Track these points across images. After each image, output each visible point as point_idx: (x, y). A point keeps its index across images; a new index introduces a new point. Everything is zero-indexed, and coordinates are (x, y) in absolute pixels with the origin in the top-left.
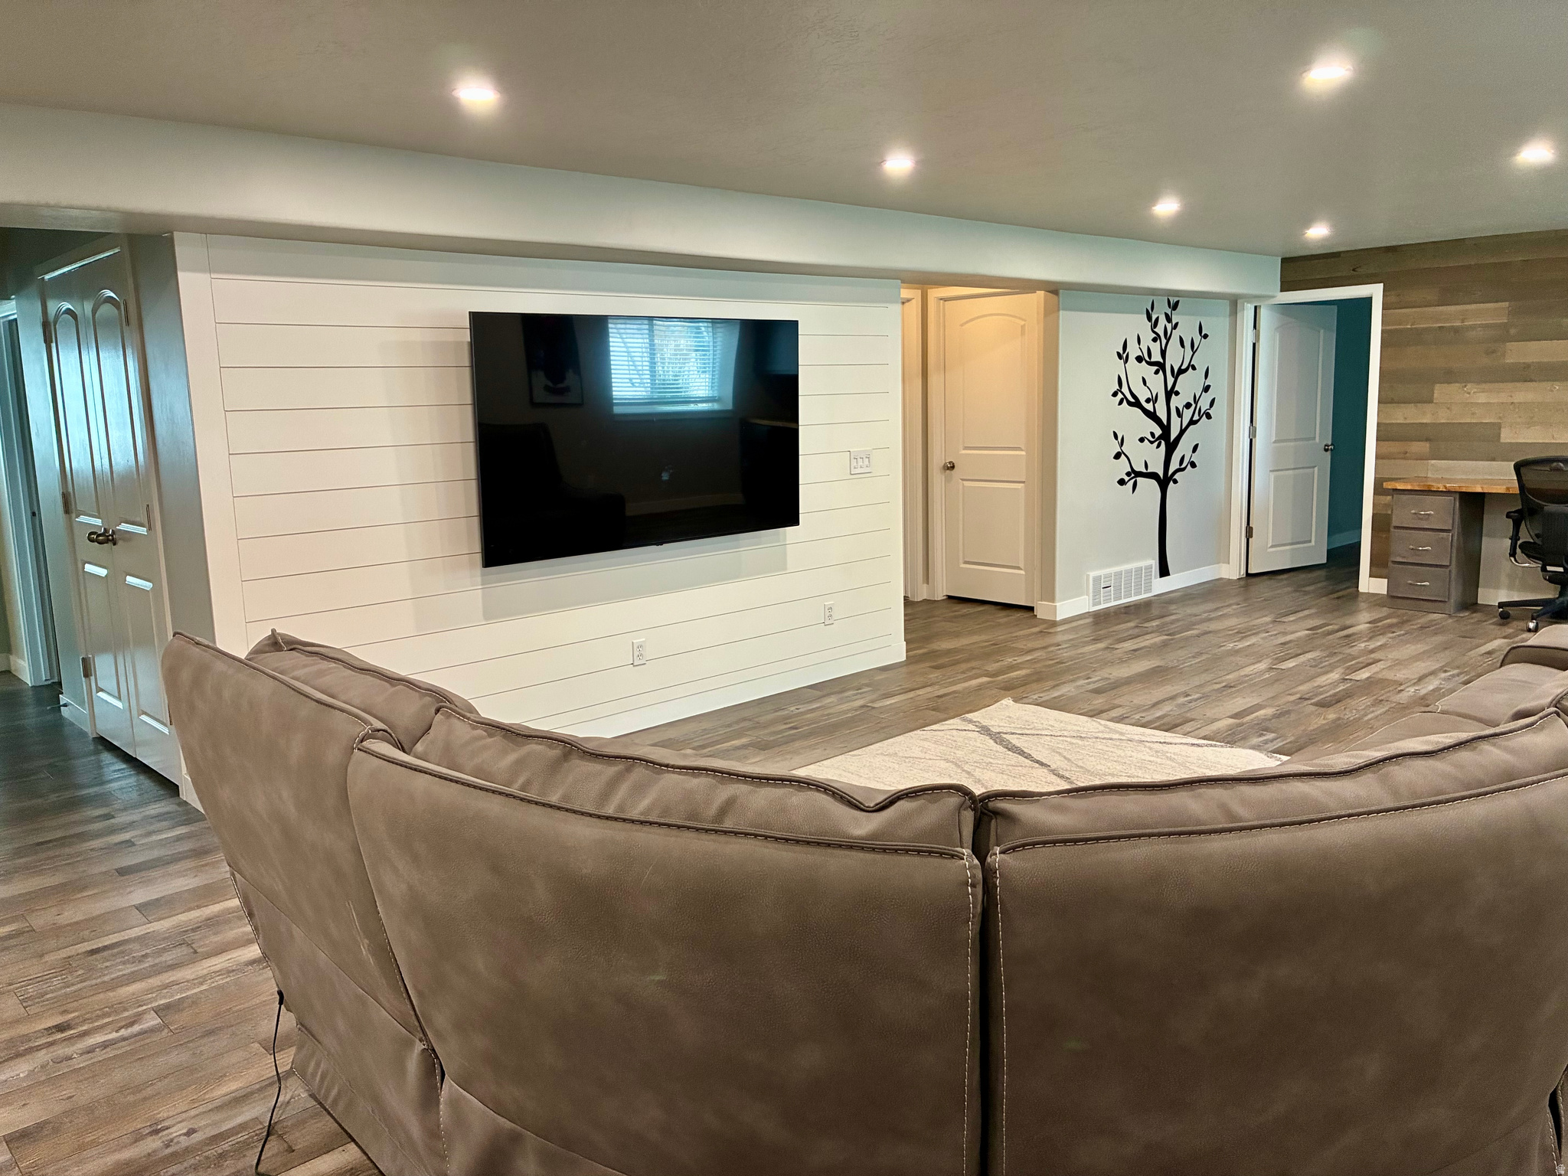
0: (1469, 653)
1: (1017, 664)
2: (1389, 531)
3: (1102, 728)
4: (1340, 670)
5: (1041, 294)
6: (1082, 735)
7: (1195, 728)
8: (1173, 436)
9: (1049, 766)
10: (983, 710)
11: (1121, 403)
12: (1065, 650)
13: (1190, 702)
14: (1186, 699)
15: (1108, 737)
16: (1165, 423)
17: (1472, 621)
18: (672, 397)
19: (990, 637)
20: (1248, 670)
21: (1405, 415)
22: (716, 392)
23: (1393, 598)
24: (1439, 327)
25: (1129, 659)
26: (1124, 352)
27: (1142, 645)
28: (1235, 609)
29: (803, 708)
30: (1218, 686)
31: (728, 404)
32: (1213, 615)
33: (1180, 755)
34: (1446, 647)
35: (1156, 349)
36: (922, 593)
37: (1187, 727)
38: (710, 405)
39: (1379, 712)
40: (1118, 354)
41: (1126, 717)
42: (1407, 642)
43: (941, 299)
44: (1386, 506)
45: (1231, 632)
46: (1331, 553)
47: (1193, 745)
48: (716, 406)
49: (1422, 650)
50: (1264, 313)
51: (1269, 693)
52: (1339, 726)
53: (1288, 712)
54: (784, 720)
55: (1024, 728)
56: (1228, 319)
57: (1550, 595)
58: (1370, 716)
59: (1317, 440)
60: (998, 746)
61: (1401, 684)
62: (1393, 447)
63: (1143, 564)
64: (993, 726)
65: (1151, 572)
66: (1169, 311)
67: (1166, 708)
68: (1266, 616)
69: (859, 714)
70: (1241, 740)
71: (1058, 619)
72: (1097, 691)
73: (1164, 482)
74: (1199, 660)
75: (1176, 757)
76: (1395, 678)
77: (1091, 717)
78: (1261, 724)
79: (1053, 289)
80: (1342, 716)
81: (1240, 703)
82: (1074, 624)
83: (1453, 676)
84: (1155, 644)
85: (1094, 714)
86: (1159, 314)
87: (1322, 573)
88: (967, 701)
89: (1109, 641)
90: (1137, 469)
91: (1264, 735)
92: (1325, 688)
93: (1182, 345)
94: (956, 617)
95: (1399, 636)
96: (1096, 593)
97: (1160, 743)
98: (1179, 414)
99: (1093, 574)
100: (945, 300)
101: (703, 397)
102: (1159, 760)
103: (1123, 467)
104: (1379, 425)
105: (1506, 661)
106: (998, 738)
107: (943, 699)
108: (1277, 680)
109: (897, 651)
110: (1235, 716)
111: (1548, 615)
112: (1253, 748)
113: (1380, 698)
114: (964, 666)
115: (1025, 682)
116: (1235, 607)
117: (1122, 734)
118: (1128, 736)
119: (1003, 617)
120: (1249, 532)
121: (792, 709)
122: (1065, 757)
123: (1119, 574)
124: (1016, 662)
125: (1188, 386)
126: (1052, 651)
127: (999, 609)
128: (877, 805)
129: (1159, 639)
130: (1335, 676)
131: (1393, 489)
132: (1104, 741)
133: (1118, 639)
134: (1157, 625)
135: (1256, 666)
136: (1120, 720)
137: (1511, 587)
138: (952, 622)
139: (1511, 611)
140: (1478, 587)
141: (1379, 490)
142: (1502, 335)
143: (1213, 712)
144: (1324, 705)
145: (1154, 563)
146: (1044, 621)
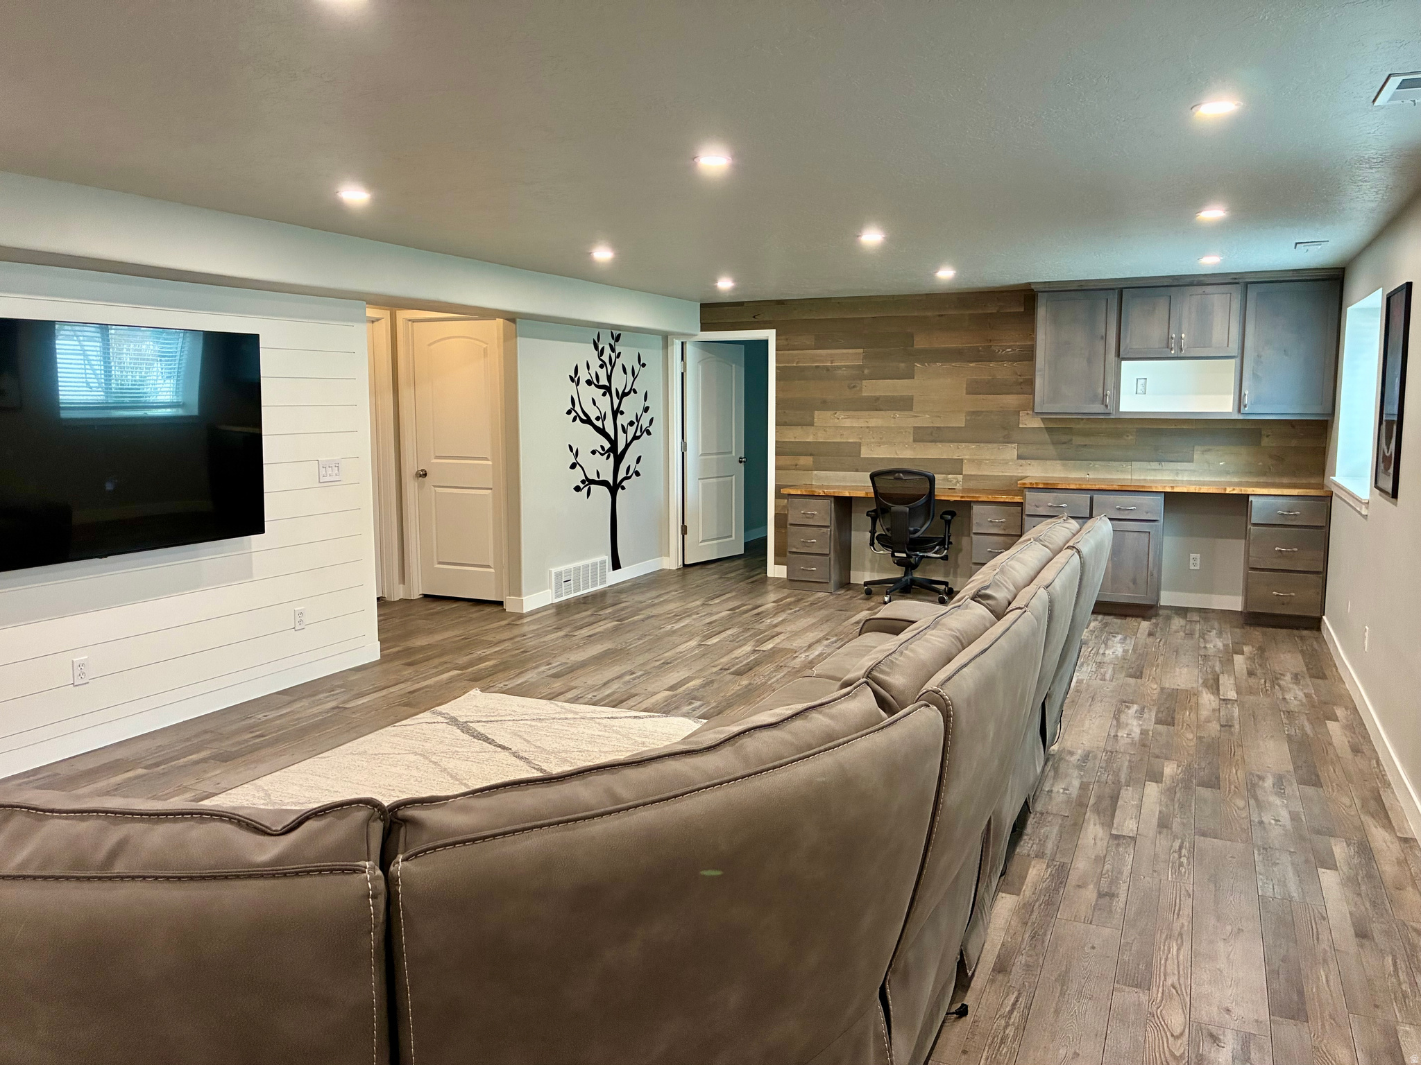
0: (844, 624)
1: (486, 655)
2: (786, 527)
3: (559, 709)
4: (752, 643)
5: (500, 321)
6: (541, 718)
7: (637, 702)
8: (620, 450)
9: (511, 749)
10: (453, 702)
11: (574, 420)
12: (530, 640)
13: (634, 679)
14: (632, 677)
15: (564, 717)
16: (613, 438)
17: (847, 597)
18: (133, 402)
19: (461, 632)
20: (682, 648)
21: (797, 435)
22: (180, 397)
23: (791, 581)
24: (816, 366)
25: (585, 644)
26: (576, 376)
27: (597, 630)
28: (673, 596)
29: (272, 715)
30: (658, 663)
31: (193, 409)
32: (656, 601)
33: (625, 727)
34: (827, 619)
35: (603, 374)
36: (399, 593)
37: (631, 702)
38: (174, 410)
39: (779, 676)
40: (571, 377)
41: (580, 697)
42: (801, 617)
43: (410, 320)
44: (785, 507)
45: (669, 616)
46: (747, 545)
47: (635, 717)
48: (179, 412)
49: (811, 623)
50: (689, 348)
51: (698, 666)
52: (750, 690)
53: (712, 682)
54: (250, 729)
55: (489, 716)
56: (661, 351)
57: (899, 576)
58: (773, 680)
59: (734, 454)
60: (465, 735)
61: (796, 652)
62: (787, 460)
63: (598, 559)
64: (460, 716)
65: (605, 566)
66: (612, 342)
67: (615, 686)
68: (697, 600)
69: (331, 716)
70: (675, 708)
71: (524, 612)
72: (556, 676)
73: (614, 488)
74: (643, 641)
75: (621, 730)
76: (792, 647)
77: (550, 699)
78: (690, 694)
79: (512, 318)
80: (752, 682)
81: (674, 677)
82: (539, 615)
83: (833, 643)
84: (607, 629)
85: (551, 697)
86: (604, 344)
87: (740, 562)
88: (438, 694)
89: (568, 629)
90: (590, 477)
91: (692, 703)
92: (740, 659)
93: (625, 372)
94: (432, 614)
95: (795, 612)
96: (558, 586)
97: (608, 718)
98: (625, 431)
99: (554, 570)
100: (414, 321)
101: (168, 402)
102: (607, 734)
103: (578, 477)
104: (777, 442)
105: (863, 631)
106: (465, 728)
107: (416, 694)
108: (704, 655)
109: (371, 651)
110: (671, 688)
111: (898, 590)
112: (684, 715)
113: (780, 665)
114: (436, 661)
115: (493, 672)
116: (673, 593)
117: (576, 713)
118: (581, 714)
119: (475, 613)
120: (684, 530)
121: (260, 716)
122: (525, 740)
123: (577, 569)
124: (484, 654)
125: (631, 407)
126: (518, 642)
127: (471, 605)
128: (284, 827)
129: (611, 624)
130: (748, 648)
131: (789, 494)
132: (560, 721)
133: (576, 627)
134: (609, 613)
135: (688, 644)
136: (575, 700)
137: (872, 570)
138: (427, 619)
139: (873, 588)
140: (850, 570)
141: (778, 495)
142: (859, 375)
143: (653, 686)
144: (739, 673)
145: (608, 559)
146: (512, 614)
